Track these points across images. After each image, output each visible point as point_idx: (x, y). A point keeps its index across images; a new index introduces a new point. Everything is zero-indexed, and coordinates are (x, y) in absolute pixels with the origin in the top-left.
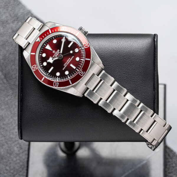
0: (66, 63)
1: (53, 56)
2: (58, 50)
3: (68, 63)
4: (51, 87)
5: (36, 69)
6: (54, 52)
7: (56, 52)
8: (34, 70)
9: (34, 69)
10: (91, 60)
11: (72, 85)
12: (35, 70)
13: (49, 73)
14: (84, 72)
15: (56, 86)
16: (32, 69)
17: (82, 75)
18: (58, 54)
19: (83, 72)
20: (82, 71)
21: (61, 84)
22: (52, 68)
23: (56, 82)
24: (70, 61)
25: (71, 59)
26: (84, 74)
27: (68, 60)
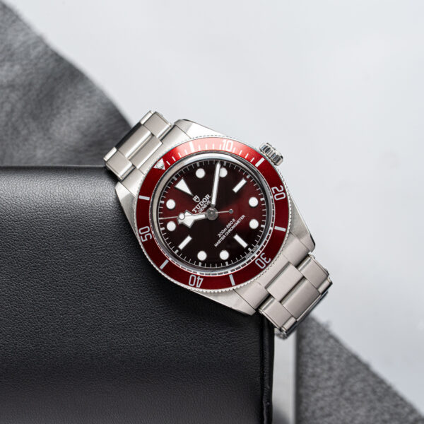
0: (225, 229)
1: (194, 210)
2: (207, 197)
3: (229, 231)
4: (182, 285)
5: (148, 237)
6: (196, 198)
7: (201, 200)
8: (144, 239)
9: (143, 236)
10: (288, 232)
11: (235, 288)
12: (146, 239)
13: (179, 249)
14: (267, 260)
15: (195, 286)
16: (140, 235)
17: (262, 265)
18: (205, 206)
19: (264, 259)
20: (264, 256)
21: (209, 283)
22: (188, 239)
23: (197, 276)
24: (234, 226)
25: (238, 222)
26: (267, 265)
27: (229, 225)
